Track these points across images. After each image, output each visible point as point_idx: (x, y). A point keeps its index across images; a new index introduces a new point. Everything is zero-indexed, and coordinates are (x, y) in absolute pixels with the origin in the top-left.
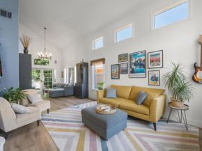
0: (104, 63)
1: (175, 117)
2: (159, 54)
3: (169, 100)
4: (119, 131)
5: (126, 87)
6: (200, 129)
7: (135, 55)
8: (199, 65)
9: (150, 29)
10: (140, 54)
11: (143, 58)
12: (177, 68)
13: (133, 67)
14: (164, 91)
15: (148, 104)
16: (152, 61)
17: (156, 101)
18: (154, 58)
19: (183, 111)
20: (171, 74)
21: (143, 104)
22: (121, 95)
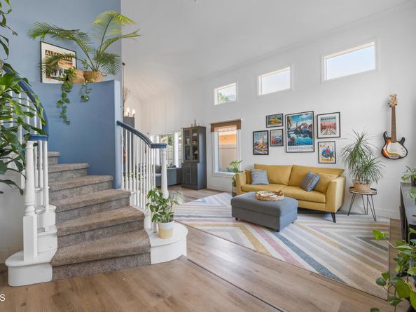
0: (239, 127)
1: (359, 206)
2: (335, 118)
3: (350, 183)
4: (288, 224)
5: (284, 167)
6: (391, 219)
7: (296, 117)
8: (389, 135)
9: (321, 80)
10: (304, 116)
11: (309, 122)
12: (361, 139)
13: (293, 135)
14: (344, 170)
15: (322, 189)
16: (323, 128)
17: (335, 183)
18: (327, 123)
19: (370, 197)
20: (353, 147)
21: (314, 190)
22: (275, 179)
